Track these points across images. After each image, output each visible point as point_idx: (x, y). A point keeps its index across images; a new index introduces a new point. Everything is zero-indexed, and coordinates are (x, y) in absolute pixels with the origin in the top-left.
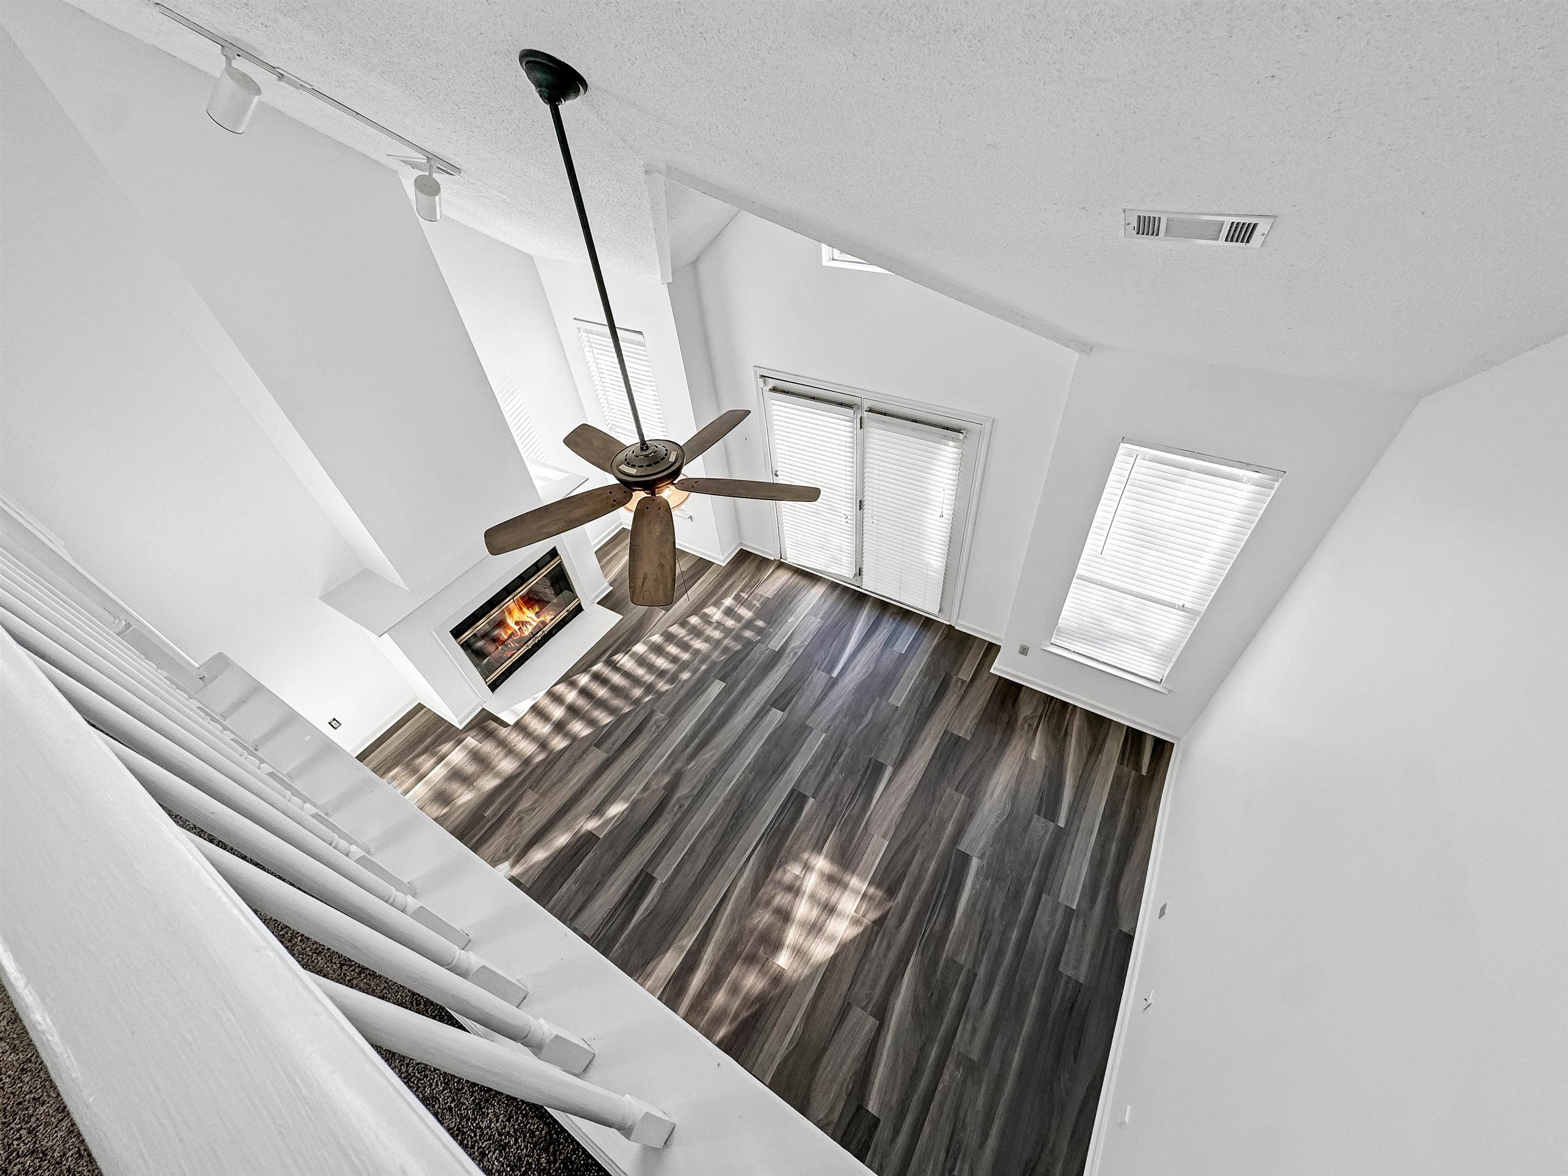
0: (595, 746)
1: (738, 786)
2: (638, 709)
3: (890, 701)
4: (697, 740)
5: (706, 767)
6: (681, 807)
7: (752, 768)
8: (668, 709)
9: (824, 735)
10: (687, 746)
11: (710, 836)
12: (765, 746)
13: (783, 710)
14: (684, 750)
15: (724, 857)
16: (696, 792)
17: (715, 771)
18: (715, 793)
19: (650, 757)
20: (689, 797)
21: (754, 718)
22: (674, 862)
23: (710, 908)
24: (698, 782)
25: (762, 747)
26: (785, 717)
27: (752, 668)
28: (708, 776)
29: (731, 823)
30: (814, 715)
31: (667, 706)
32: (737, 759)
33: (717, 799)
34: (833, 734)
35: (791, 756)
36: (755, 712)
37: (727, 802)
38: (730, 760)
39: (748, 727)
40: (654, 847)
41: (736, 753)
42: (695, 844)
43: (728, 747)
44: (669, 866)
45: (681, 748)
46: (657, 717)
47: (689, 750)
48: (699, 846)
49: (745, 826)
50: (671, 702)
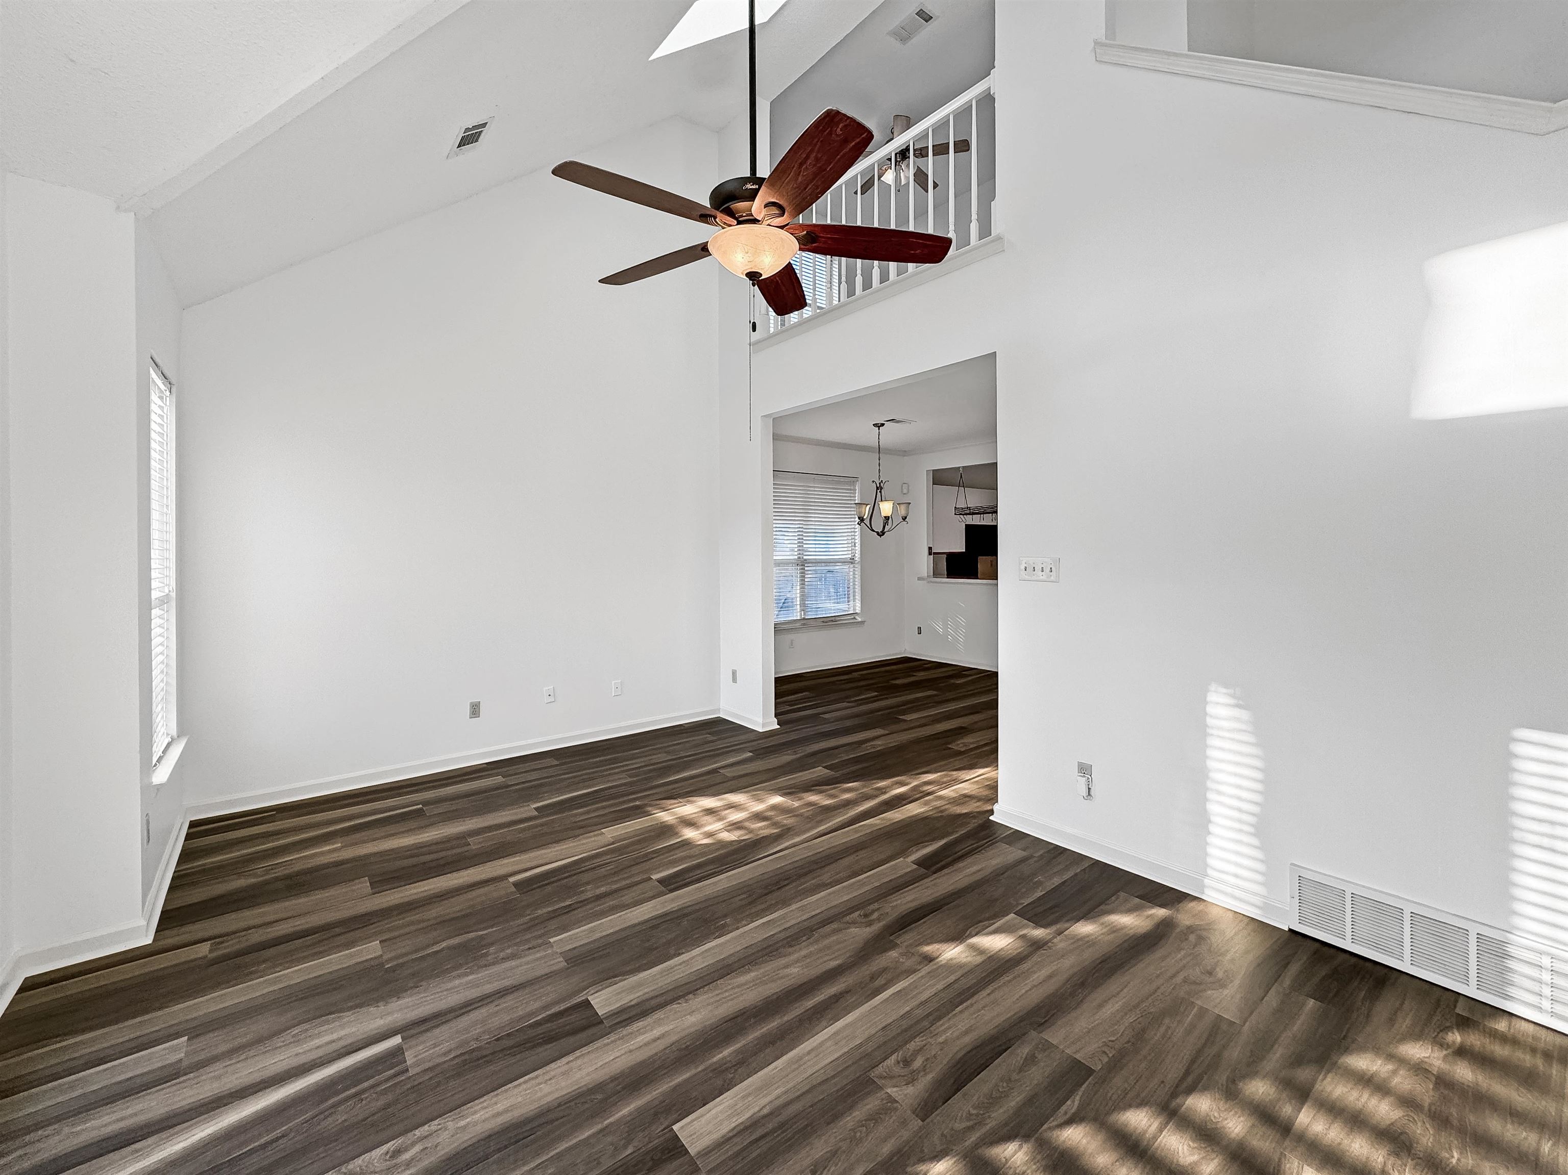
0: (1090, 1072)
1: (753, 917)
2: (973, 1138)
3: (380, 953)
4: (810, 1003)
5: (804, 952)
7: (722, 931)
8: (871, 1104)
9: (552, 940)
10: (836, 998)
13: (587, 1004)
14: (847, 992)
15: (813, 859)
16: (835, 926)
17: (788, 943)
19: (926, 1001)
20: (848, 923)
25: (679, 954)
26: (592, 990)
27: (560, 1156)
30: (538, 973)
31: (875, 1118)
32: (739, 948)
33: (801, 909)
34: (540, 937)
35: (638, 928)
36: (649, 1020)
37: (785, 903)
38: (750, 951)
39: (683, 996)
41: (733, 959)
44: (894, 868)
45: (852, 999)
46: (910, 1090)
49: (766, 876)
50: (861, 1124)
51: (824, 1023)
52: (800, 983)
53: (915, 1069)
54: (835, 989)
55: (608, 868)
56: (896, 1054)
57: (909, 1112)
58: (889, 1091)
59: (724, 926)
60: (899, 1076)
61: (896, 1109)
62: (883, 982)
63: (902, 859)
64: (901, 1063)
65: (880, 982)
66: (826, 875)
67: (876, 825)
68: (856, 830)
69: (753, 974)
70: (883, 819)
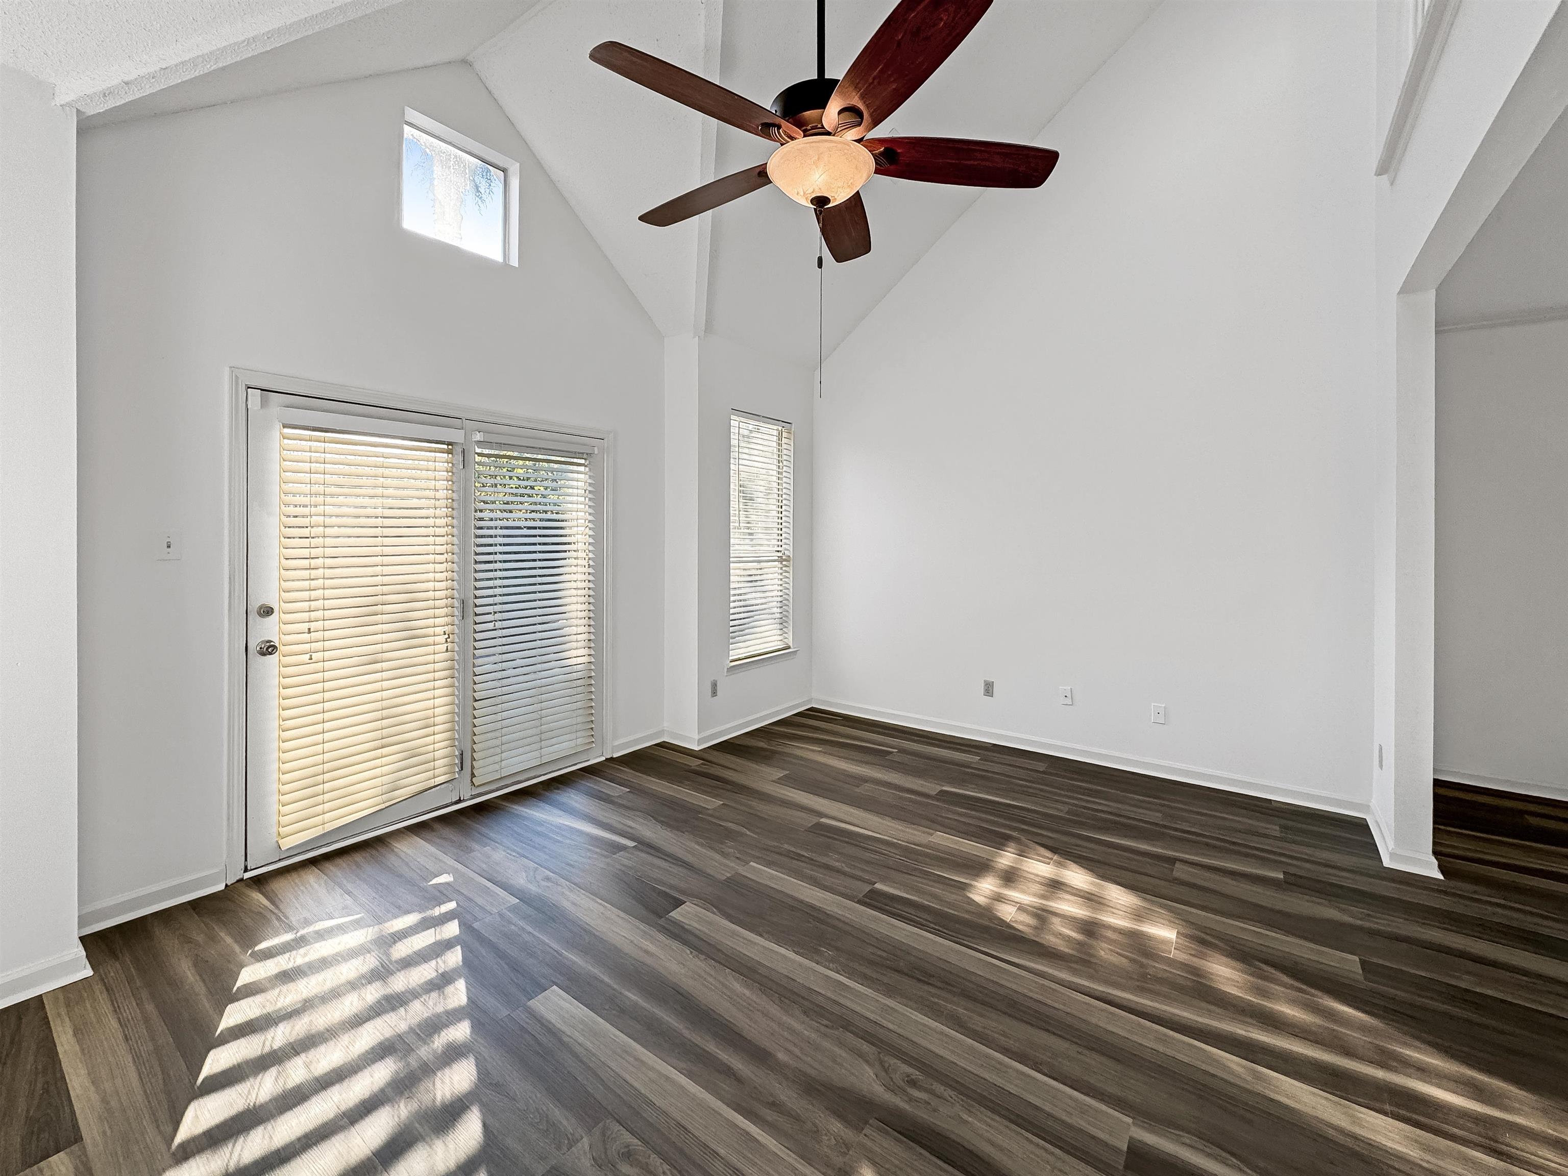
6: (913, 1083)
9: (752, 864)
11: (977, 1022)
12: (761, 929)
13: (680, 904)
16: (866, 1047)
18: (872, 1012)
20: (881, 1063)
21: (685, 943)
22: (1071, 1097)
23: (1139, 1024)
24: (841, 1044)
25: (761, 935)
26: (696, 901)
28: (825, 1022)
29: (939, 984)
30: (708, 870)
40: (1046, 1150)
42: (1006, 1051)
43: (748, 987)
44: (1084, 1110)
47: (737, 1063)
48: (1010, 1043)
50: (544, 1117)
51: (682, 1065)
52: (744, 1034)
53: (618, 1166)
54: (740, 1066)
55: (872, 856)
56: (640, 1143)
57: (554, 1162)
58: (585, 1140)
59: (817, 952)
60: (606, 1149)
61: (559, 1148)
62: (769, 1119)
63: (1129, 1120)
64: (626, 1150)
65: (770, 1115)
66: (992, 1023)
67: (1225, 1068)
68: (1164, 1040)
69: (747, 993)
70: (1258, 1077)
